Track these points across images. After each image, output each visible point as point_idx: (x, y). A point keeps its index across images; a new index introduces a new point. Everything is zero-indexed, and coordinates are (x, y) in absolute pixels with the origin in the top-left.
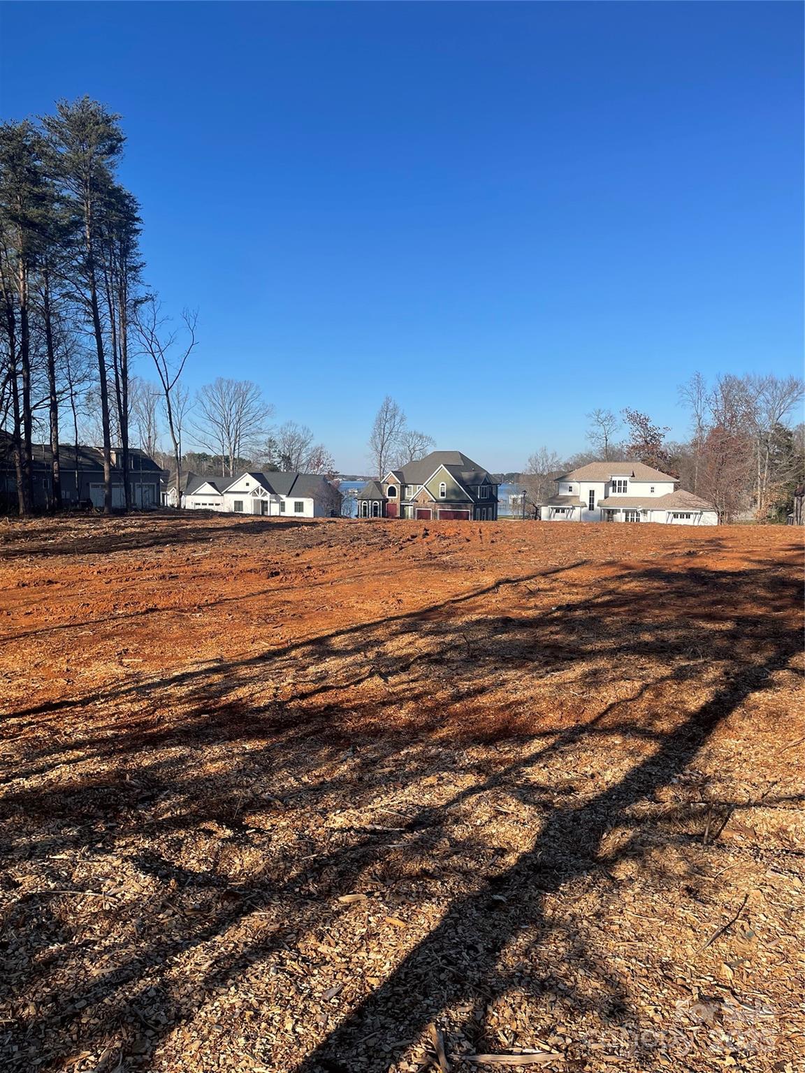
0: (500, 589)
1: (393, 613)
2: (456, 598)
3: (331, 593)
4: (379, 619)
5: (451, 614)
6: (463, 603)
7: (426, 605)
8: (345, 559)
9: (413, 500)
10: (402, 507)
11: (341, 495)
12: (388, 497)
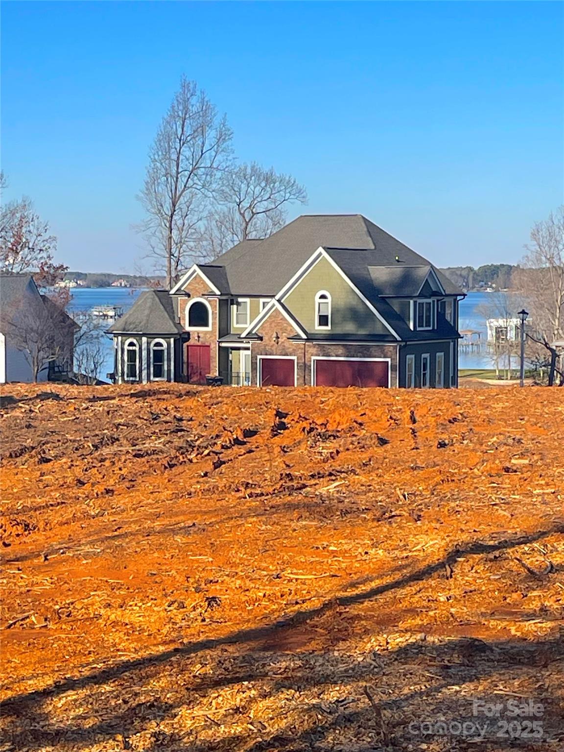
0: (457, 570)
1: (195, 633)
2: (350, 593)
3: (44, 582)
4: (162, 648)
5: (338, 636)
6: (367, 604)
7: (277, 610)
8: (80, 492)
9: (249, 336)
10: (224, 353)
11: (74, 324)
12: (188, 328)
